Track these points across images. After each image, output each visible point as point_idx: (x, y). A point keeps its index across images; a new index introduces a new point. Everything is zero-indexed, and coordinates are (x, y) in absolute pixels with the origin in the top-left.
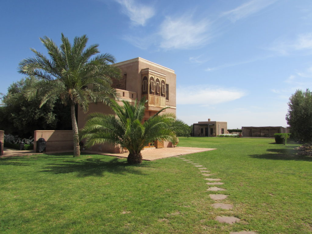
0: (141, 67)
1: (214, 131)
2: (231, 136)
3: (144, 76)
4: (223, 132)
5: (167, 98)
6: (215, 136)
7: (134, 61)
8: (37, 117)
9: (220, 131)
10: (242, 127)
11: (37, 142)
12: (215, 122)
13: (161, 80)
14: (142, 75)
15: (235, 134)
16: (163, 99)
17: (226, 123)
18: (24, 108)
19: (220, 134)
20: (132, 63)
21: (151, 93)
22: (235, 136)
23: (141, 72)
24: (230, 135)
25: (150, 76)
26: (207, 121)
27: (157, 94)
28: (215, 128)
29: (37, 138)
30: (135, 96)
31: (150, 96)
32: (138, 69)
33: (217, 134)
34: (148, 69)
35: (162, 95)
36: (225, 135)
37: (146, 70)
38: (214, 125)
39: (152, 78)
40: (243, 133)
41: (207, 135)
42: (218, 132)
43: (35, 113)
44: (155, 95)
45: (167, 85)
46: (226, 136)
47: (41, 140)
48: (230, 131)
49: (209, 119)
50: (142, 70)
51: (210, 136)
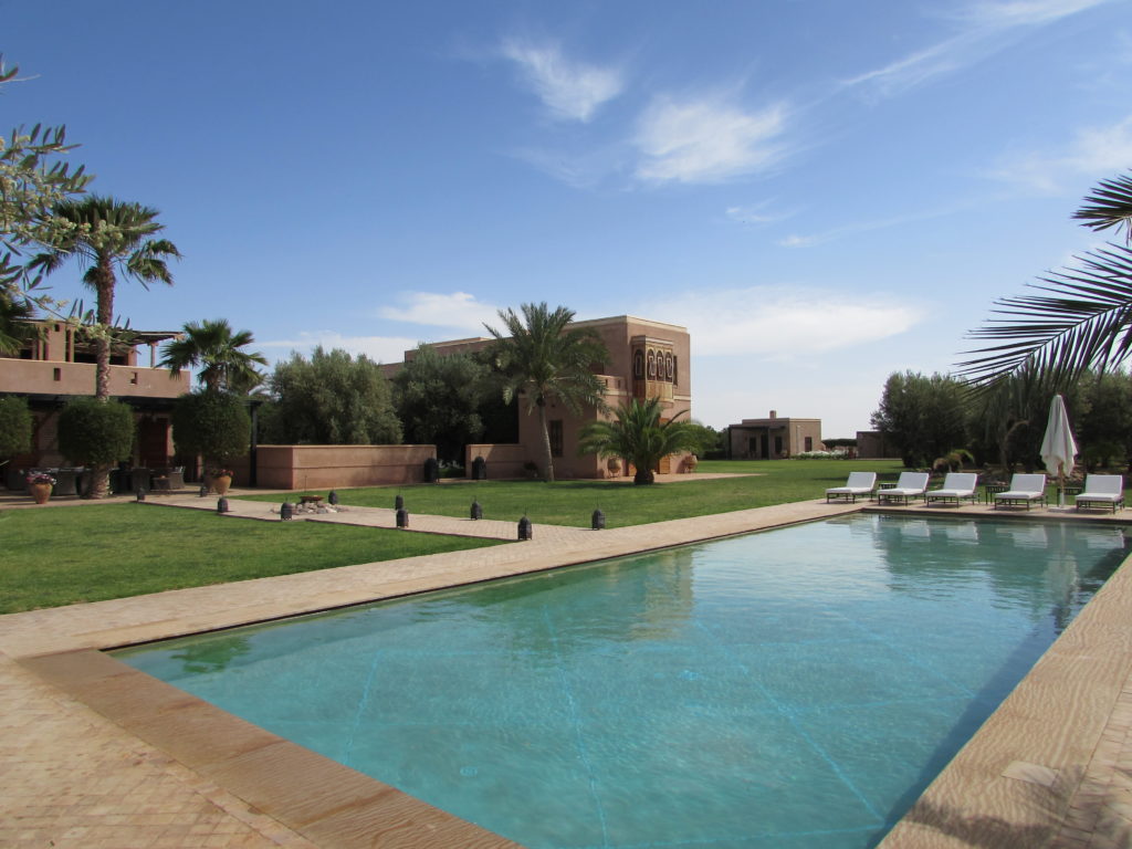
0: (631, 333)
1: (784, 443)
2: (829, 457)
3: (638, 347)
4: (809, 446)
5: (676, 383)
6: (788, 457)
7: (619, 320)
8: (454, 421)
9: (802, 444)
10: (858, 433)
11: (474, 463)
12: (787, 421)
13: (664, 352)
14: (633, 347)
15: (838, 452)
16: (669, 386)
17: (817, 423)
18: (434, 408)
19: (802, 452)
20: (616, 324)
21: (650, 377)
22: (839, 457)
23: (631, 342)
24: (826, 453)
25: (648, 348)
26: (768, 416)
27: (659, 378)
28: (788, 436)
29: (473, 458)
30: (623, 384)
31: (649, 384)
32: (626, 337)
33: (792, 454)
34: (644, 336)
35: (668, 379)
36: (812, 453)
37: (641, 339)
38: (783, 428)
39: (651, 352)
40: (860, 449)
41: (765, 456)
42: (798, 447)
43: (450, 416)
44: (656, 381)
45: (675, 358)
46: (816, 457)
47: (479, 461)
48: (831, 444)
49: (772, 413)
50: (633, 338)
51: (774, 458)
